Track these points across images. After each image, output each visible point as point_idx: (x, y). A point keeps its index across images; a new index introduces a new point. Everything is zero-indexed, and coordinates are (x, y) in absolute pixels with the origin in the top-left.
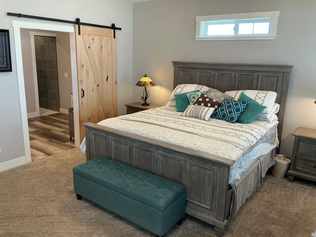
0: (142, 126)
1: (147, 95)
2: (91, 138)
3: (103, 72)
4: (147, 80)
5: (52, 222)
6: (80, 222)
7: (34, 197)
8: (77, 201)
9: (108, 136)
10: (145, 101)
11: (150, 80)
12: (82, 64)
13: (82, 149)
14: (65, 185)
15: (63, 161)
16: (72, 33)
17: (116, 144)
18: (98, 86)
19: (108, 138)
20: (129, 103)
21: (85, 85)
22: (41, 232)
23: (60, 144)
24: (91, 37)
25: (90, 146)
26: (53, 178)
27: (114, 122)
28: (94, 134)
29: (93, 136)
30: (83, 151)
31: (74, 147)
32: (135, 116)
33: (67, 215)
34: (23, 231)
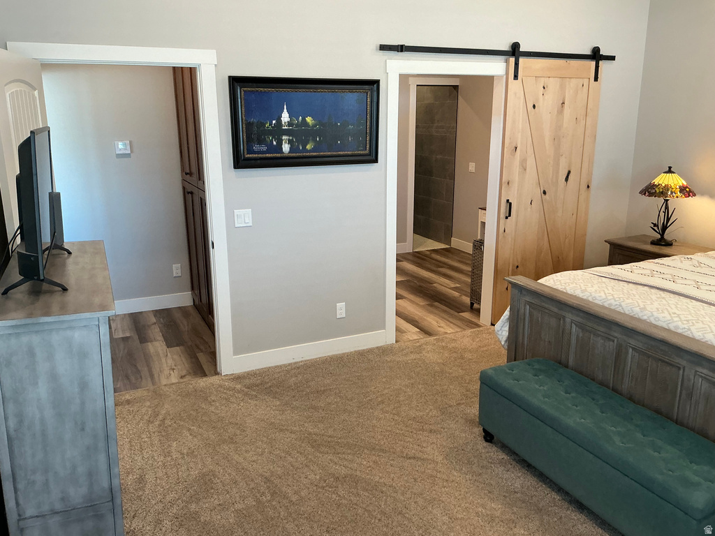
0: (654, 297)
1: (668, 219)
2: (522, 311)
3: (559, 160)
4: (674, 181)
5: (432, 476)
6: (490, 492)
7: (398, 414)
8: (482, 445)
9: (563, 313)
10: (662, 235)
11: (682, 182)
12: (514, 145)
13: (500, 333)
14: (459, 404)
15: (455, 352)
16: (500, 77)
17: (581, 335)
18: (545, 193)
19: (564, 318)
20: (617, 234)
21: (516, 192)
22: (410, 491)
23: (452, 315)
24: (542, 82)
25: (517, 327)
26: (436, 385)
27: (581, 281)
28: (530, 304)
29: (528, 307)
30: (500, 338)
31: (478, 326)
32: (635, 271)
33: (462, 469)
34: (377, 479)
